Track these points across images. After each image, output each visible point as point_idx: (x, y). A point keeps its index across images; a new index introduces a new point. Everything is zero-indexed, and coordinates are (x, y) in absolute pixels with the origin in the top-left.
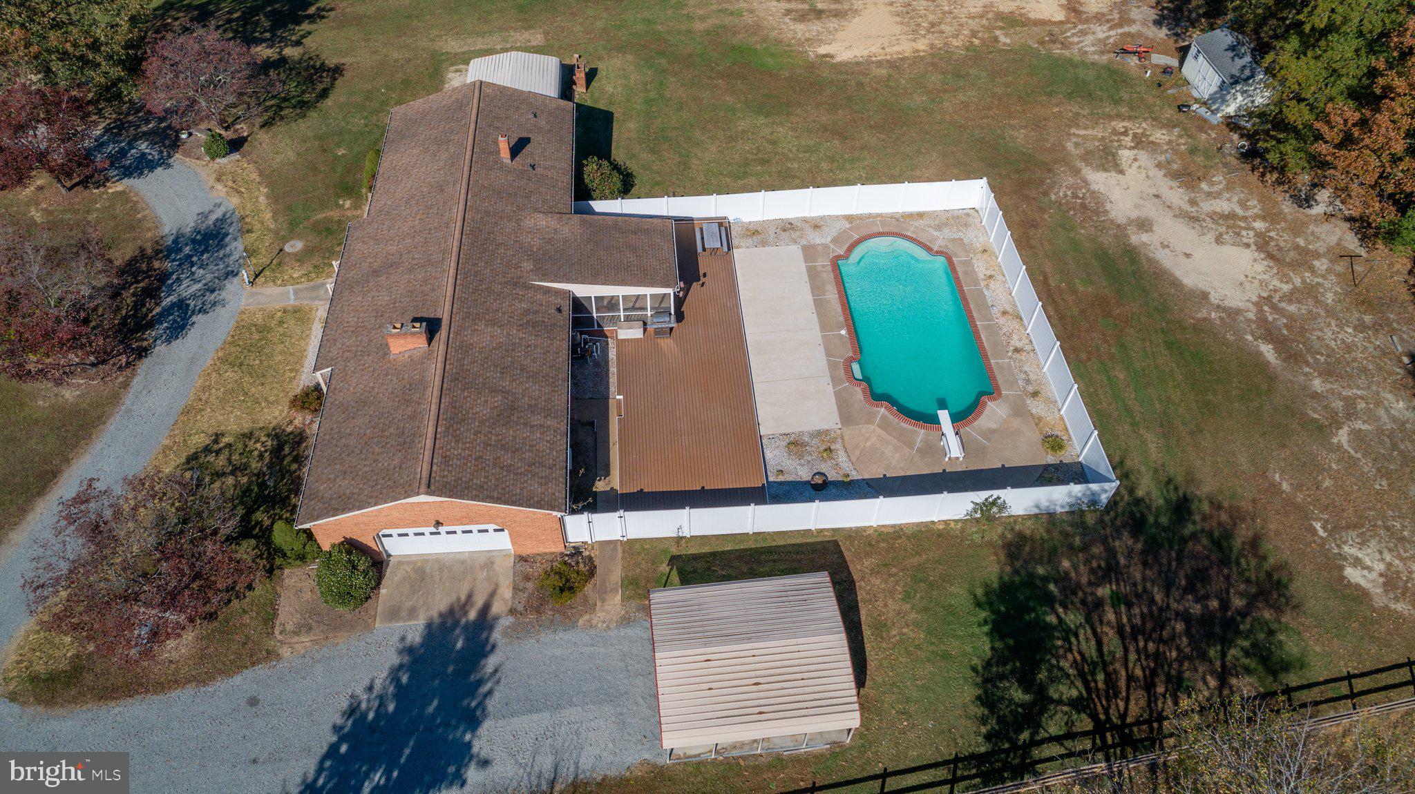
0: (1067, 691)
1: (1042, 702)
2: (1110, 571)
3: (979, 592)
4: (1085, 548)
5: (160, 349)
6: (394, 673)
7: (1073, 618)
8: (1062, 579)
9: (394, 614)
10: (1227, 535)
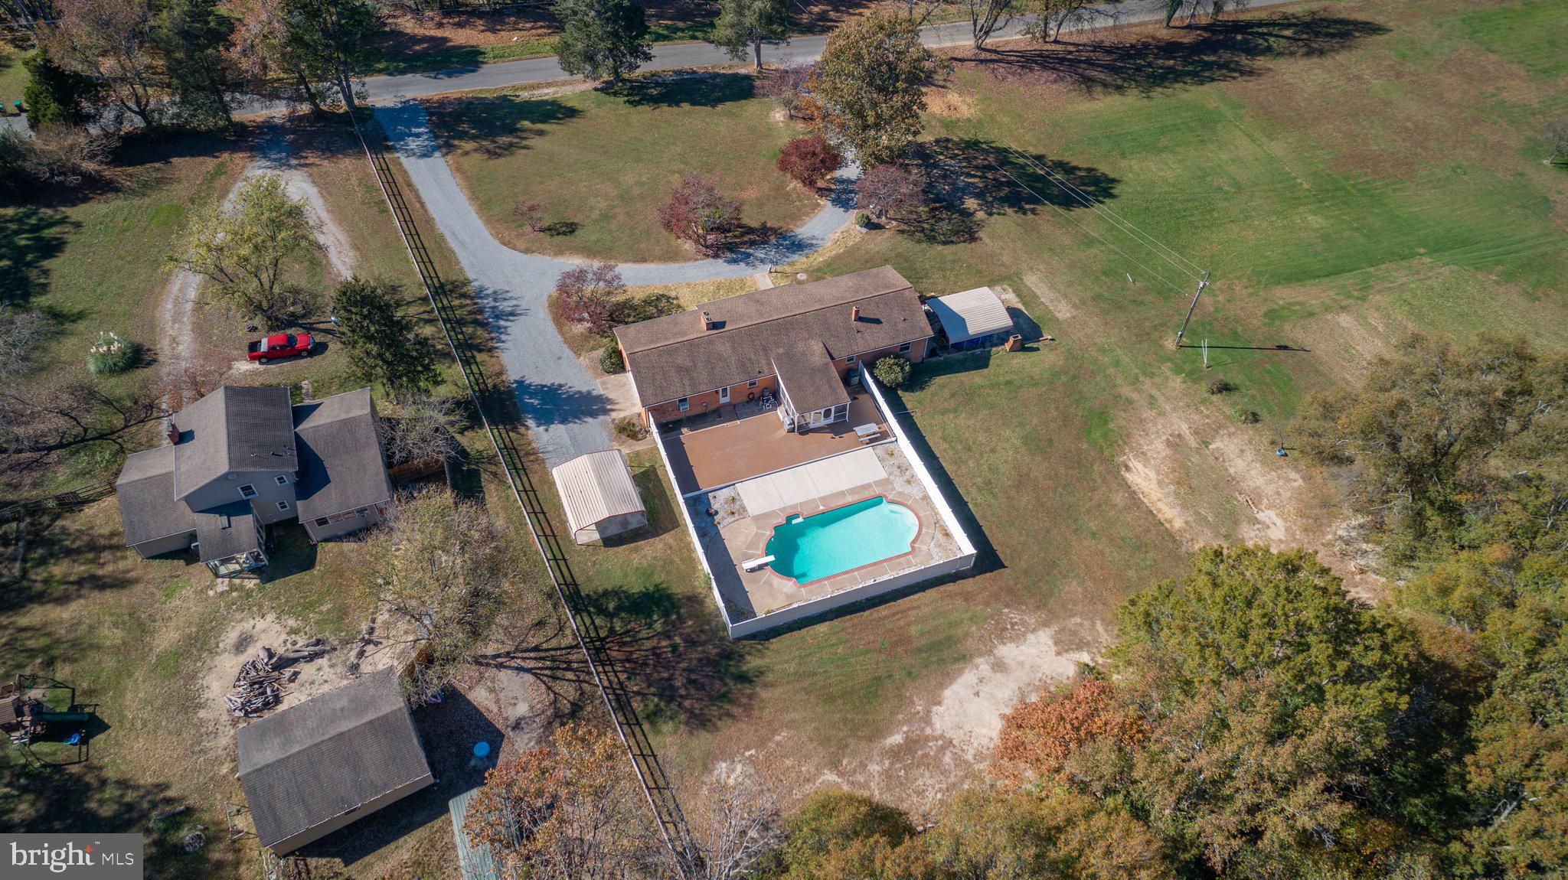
0: (618, 625)
1: (610, 616)
2: (691, 643)
3: (664, 586)
4: (702, 631)
5: (720, 261)
6: (580, 392)
7: (658, 626)
8: (681, 620)
9: (604, 383)
10: (732, 702)
